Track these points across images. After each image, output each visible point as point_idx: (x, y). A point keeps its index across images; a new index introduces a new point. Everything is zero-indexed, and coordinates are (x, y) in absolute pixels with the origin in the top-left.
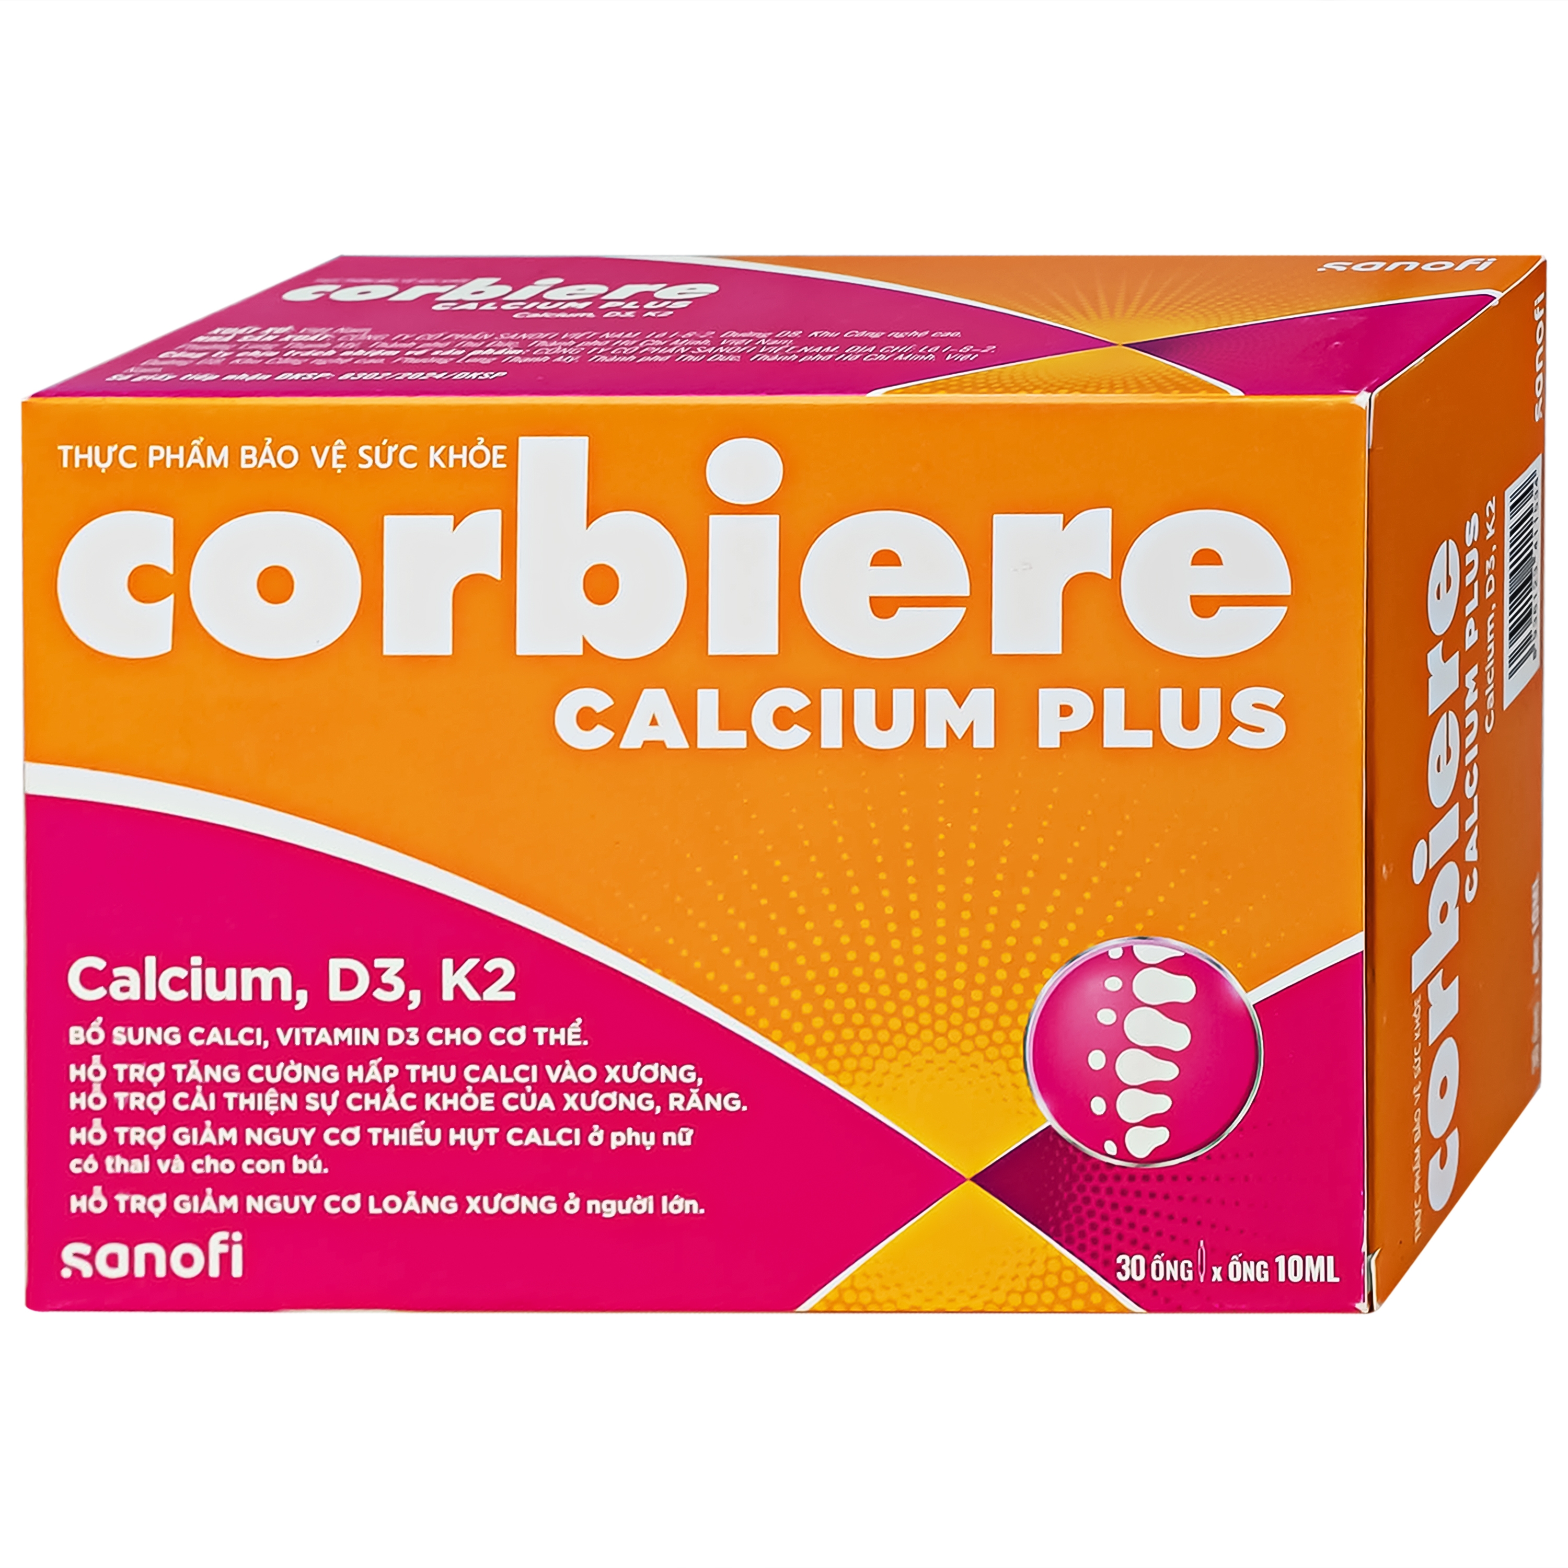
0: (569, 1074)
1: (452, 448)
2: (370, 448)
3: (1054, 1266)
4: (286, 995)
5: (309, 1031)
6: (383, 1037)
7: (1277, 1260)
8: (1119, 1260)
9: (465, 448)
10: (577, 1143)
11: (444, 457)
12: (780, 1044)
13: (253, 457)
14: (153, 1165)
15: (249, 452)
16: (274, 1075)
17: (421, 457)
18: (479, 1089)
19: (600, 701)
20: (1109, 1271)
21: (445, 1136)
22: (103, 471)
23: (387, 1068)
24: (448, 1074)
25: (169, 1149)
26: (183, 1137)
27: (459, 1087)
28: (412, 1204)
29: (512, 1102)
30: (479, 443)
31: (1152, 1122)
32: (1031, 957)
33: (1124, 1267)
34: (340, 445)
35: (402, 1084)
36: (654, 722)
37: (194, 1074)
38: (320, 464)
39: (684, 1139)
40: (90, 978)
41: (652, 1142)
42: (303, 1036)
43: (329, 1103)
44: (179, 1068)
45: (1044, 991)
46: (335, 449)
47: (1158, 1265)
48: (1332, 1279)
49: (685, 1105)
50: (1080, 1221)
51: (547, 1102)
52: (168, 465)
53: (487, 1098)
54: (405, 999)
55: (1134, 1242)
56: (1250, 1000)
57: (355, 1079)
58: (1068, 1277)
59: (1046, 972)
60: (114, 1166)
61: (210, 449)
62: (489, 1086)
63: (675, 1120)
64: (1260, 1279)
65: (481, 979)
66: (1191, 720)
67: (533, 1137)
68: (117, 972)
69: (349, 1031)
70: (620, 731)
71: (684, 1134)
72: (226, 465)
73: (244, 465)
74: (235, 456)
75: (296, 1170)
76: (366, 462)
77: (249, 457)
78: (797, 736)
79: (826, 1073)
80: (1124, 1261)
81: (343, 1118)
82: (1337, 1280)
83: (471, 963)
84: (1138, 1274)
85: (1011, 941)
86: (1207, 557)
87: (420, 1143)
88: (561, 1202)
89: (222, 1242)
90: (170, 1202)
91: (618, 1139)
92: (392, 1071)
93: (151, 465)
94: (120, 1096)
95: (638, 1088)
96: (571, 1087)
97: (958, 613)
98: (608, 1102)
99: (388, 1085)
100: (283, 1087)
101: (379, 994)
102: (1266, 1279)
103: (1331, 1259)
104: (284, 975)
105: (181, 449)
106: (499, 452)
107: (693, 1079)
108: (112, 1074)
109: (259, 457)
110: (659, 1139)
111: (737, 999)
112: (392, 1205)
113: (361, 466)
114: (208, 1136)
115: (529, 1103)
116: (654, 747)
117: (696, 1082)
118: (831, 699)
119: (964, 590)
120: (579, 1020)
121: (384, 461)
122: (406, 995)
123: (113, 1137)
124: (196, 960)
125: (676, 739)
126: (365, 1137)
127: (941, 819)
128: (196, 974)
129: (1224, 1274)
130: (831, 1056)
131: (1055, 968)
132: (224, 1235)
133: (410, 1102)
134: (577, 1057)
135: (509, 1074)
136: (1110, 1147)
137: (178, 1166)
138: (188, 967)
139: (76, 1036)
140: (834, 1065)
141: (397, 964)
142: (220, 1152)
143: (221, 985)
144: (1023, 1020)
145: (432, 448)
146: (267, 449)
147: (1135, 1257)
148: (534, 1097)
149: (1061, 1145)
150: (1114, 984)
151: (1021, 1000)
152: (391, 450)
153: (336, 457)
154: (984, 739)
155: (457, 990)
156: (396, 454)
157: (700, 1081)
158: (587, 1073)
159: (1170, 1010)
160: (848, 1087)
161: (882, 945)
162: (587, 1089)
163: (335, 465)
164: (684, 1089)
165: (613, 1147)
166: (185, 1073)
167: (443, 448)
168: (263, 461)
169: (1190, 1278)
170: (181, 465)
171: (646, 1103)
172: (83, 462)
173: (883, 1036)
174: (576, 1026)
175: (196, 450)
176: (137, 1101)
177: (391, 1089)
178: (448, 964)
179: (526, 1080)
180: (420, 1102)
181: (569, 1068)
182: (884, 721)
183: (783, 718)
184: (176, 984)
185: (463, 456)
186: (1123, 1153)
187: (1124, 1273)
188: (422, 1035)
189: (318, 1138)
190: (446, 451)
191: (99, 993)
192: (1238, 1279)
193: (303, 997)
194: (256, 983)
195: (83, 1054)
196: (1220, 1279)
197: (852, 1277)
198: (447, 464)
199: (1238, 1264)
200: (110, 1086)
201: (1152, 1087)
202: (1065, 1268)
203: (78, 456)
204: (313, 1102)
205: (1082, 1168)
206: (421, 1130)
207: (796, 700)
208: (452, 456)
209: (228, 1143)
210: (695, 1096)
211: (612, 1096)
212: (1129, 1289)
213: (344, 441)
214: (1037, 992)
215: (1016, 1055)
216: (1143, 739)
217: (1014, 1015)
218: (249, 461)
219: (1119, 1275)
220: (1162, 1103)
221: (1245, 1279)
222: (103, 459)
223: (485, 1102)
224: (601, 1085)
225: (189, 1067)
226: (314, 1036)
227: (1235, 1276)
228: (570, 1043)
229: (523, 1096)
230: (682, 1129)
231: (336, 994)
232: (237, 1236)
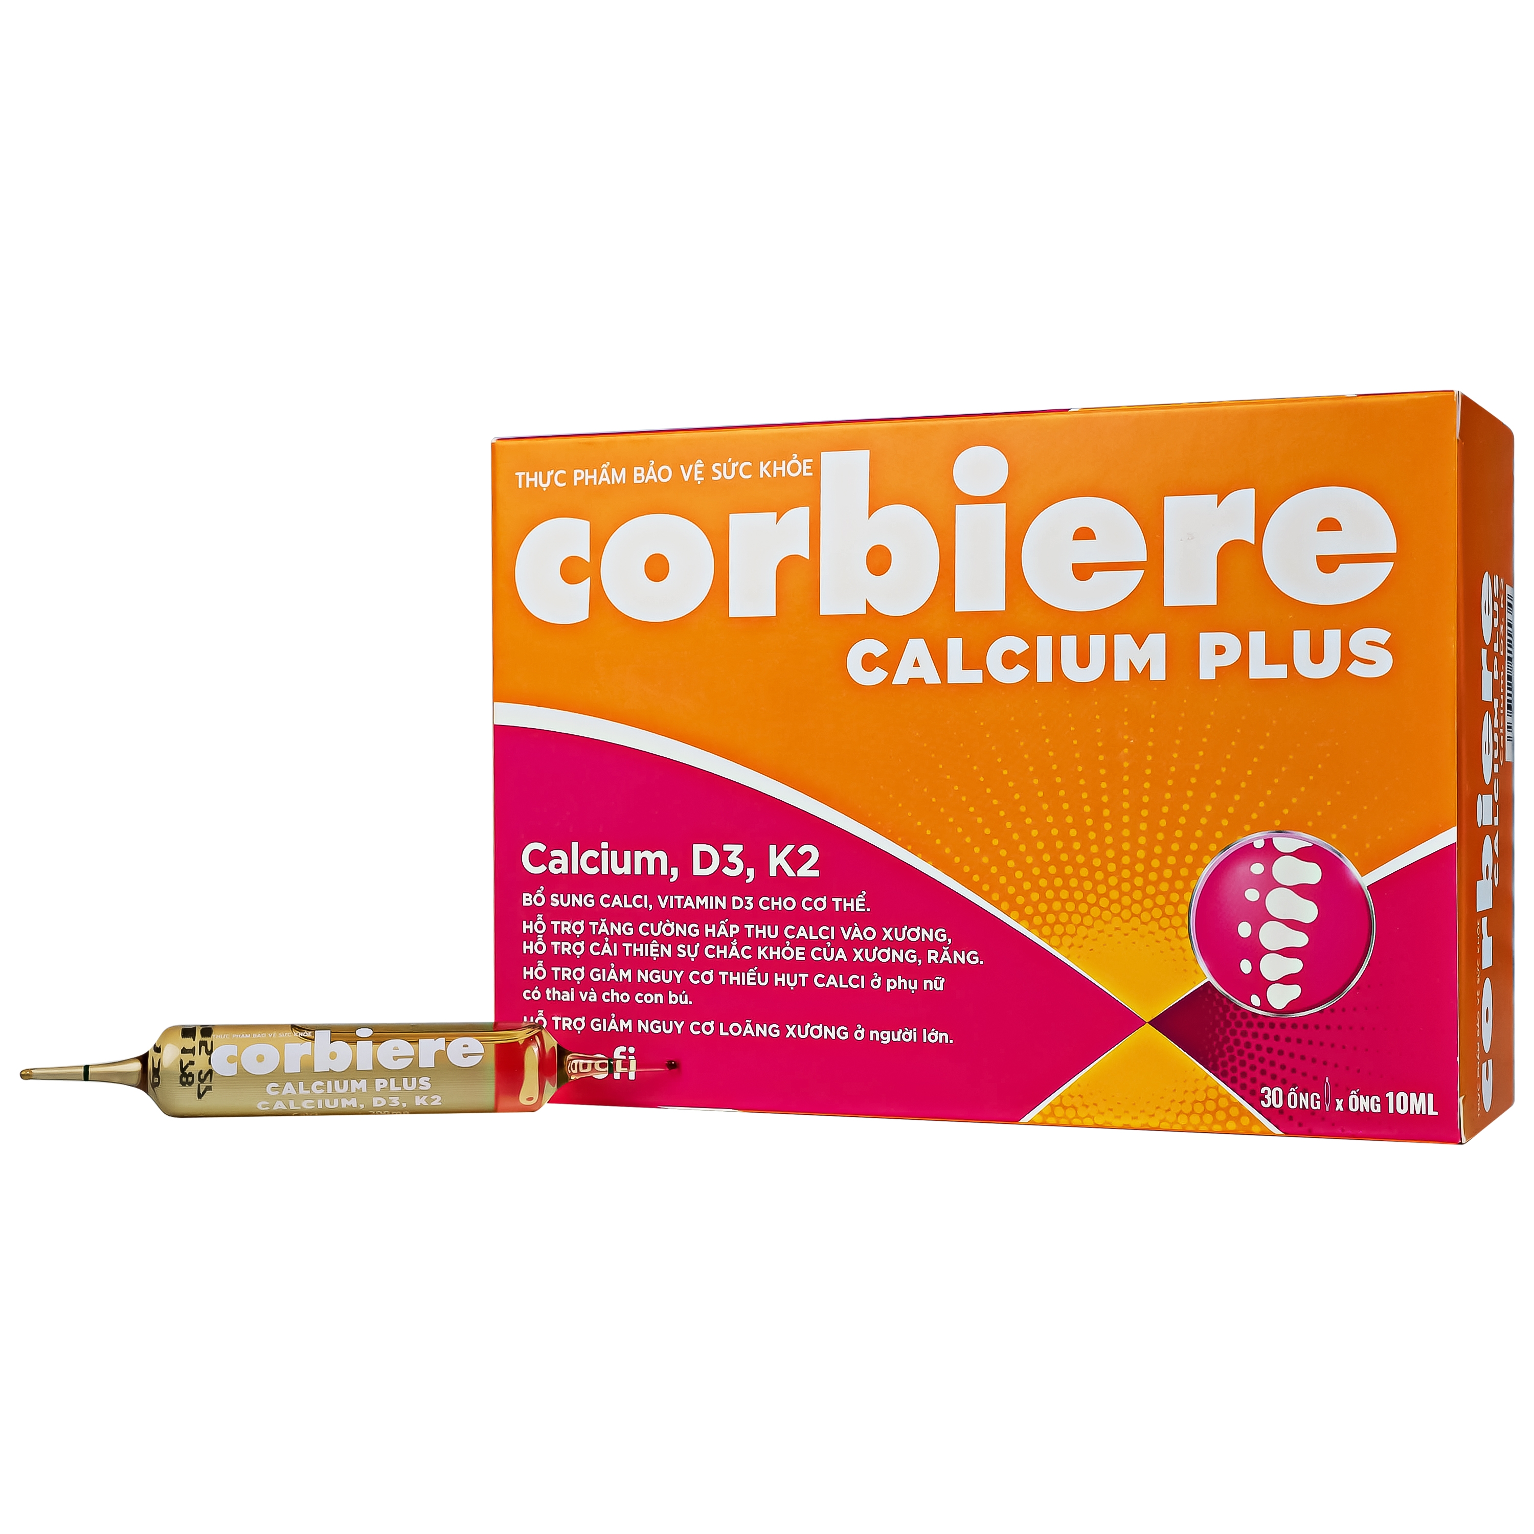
0: (857, 934)
1: (775, 463)
2: (719, 465)
3: (1213, 1094)
4: (664, 871)
5: (679, 898)
6: (729, 903)
7: (1387, 1095)
8: (1263, 1091)
9: (784, 462)
10: (863, 986)
11: (770, 469)
12: (1008, 913)
13: (642, 474)
14: (577, 996)
15: (639, 472)
16: (656, 931)
17: (755, 470)
18: (795, 944)
19: (878, 648)
20: (1255, 1099)
21: (771, 979)
22: (545, 489)
23: (732, 926)
24: (773, 933)
25: (587, 985)
26: (597, 975)
27: (780, 942)
28: (748, 1030)
29: (818, 954)
30: (794, 458)
31: (1287, 980)
32: (1194, 846)
33: (1266, 1097)
34: (699, 464)
35: (742, 939)
36: (916, 664)
37: (603, 929)
38: (686, 478)
39: (939, 986)
40: (537, 859)
41: (916, 987)
42: (675, 901)
43: (693, 953)
44: (594, 924)
45: (1204, 874)
46: (696, 466)
47: (1293, 1096)
48: (1431, 1112)
49: (939, 959)
50: (1232, 1059)
51: (841, 955)
52: (587, 483)
53: (800, 951)
54: (744, 875)
55: (1274, 1077)
56: (1365, 884)
57: (710, 934)
58: (1223, 1103)
59: (1206, 859)
60: (551, 995)
61: (614, 470)
62: (801, 942)
63: (932, 971)
64: (1374, 1110)
65: (796, 860)
66: (1317, 656)
67: (832, 981)
68: (554, 853)
69: (706, 898)
70: (892, 671)
71: (939, 981)
72: (624, 482)
73: (636, 481)
74: (630, 474)
75: (671, 1002)
76: (717, 475)
77: (639, 475)
78: (1019, 673)
79: (1041, 936)
80: (1266, 1091)
81: (702, 963)
82: (1436, 1113)
83: (789, 848)
84: (1277, 1103)
85: (1179, 834)
86: (1329, 525)
87: (755, 984)
88: (851, 1032)
89: (622, 1054)
90: (588, 1022)
91: (892, 984)
92: (735, 929)
93: (575, 484)
94: (555, 944)
95: (905, 945)
96: (859, 944)
97: (1138, 575)
98: (884, 955)
99: (732, 939)
100: (662, 940)
101: (727, 871)
102: (1379, 1110)
103: (1430, 1096)
104: (662, 855)
105: (595, 471)
106: (808, 464)
107: (945, 939)
108: (550, 927)
109: (645, 475)
110: (920, 985)
111: (976, 878)
112: (735, 1030)
113: (714, 478)
114: (612, 975)
115: (829, 955)
116: (916, 683)
117: (947, 941)
118: (1044, 644)
119: (1142, 556)
120: (864, 893)
121: (729, 474)
122: (745, 871)
123: (550, 974)
124: (605, 845)
125: (932, 677)
126: (717, 978)
127: (1126, 737)
128: (605, 854)
129: (1346, 1105)
130: (1045, 923)
131: (1212, 855)
132: (623, 1049)
133: (747, 952)
134: (861, 920)
135: (815, 933)
136: (1255, 1000)
137: (593, 997)
138: (600, 850)
139: (527, 900)
140: (1046, 930)
141: (737, 849)
142: (621, 987)
143: (621, 864)
144: (1187, 897)
145: (762, 463)
146: (651, 469)
147: (1275, 1089)
148: (832, 950)
149: (1218, 997)
150: (1257, 869)
151: (1187, 880)
152: (734, 465)
153: (697, 472)
154: (1158, 673)
155: (779, 868)
156: (737, 469)
157: (950, 940)
158: (869, 933)
159: (1302, 890)
160: (1057, 948)
161: (1082, 836)
162: (869, 945)
163: (696, 478)
164: (938, 947)
165: (888, 990)
166: (598, 928)
167: (769, 463)
168: (648, 477)
169: (1318, 1107)
170: (595, 483)
171: (909, 957)
172: (532, 483)
173: (1083, 908)
174: (861, 898)
175: (604, 471)
176: (566, 948)
177: (734, 943)
178: (773, 848)
179: (827, 937)
180: (754, 952)
181: (857, 929)
182: (1083, 660)
183: (1009, 660)
184: (592, 862)
185: (783, 468)
186: (1265, 1005)
187: (1266, 1103)
188: (756, 902)
189: (685, 977)
190: (772, 465)
191: (542, 869)
192: (1356, 1109)
193: (675, 871)
194: (644, 861)
195: (531, 913)
196: (1342, 1109)
197: (1061, 1096)
198: (772, 474)
199: (1356, 1098)
200: (549, 937)
201: (1288, 952)
202: (1220, 1096)
203: (528, 480)
204: (683, 951)
205: (1233, 1016)
206: (755, 974)
207: (1018, 645)
208: (775, 469)
209: (625, 980)
210: (946, 953)
211: (888, 951)
212: (1270, 1114)
213: (702, 460)
214: (1198, 875)
215: (1183, 925)
216: (1279, 671)
217: (1181, 893)
218: (639, 478)
219: (1263, 1103)
220: (1295, 966)
221: (1362, 1110)
222: (545, 481)
223: (798, 954)
224: (880, 943)
225: (600, 923)
226: (683, 901)
227: (1354, 1107)
228: (858, 910)
229: (825, 949)
230: (937, 978)
231: (698, 871)
232: (632, 1050)
